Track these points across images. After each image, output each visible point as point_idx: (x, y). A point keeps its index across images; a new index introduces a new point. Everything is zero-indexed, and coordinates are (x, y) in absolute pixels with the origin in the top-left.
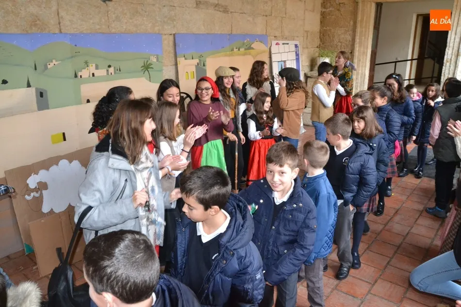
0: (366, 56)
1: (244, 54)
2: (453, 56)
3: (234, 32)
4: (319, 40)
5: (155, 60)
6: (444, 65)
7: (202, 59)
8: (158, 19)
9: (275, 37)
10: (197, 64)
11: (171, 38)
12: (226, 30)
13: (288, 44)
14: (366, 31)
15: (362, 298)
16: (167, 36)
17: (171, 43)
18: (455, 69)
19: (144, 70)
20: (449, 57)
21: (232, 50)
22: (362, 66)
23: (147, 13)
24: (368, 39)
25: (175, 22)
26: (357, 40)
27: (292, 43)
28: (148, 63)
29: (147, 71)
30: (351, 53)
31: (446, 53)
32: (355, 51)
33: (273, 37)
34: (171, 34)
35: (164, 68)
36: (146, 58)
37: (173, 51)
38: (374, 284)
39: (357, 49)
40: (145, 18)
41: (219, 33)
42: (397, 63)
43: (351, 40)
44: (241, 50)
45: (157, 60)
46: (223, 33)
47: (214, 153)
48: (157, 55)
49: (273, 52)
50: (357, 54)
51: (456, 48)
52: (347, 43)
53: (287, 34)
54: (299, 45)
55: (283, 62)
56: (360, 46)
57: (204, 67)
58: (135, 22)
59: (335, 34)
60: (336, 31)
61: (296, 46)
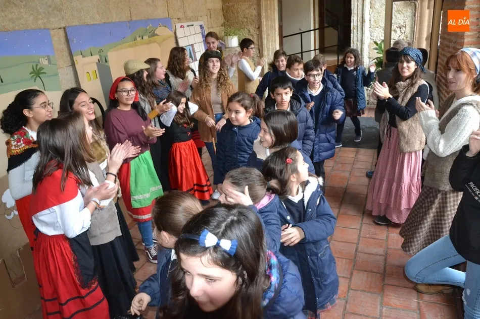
0: (275, 30)
1: (149, 43)
2: (359, 24)
3: (134, 18)
4: (223, 18)
5: (46, 62)
6: (352, 32)
7: (102, 53)
8: (40, 10)
9: (178, 19)
10: (98, 62)
11: (62, 32)
12: (125, 17)
13: (193, 25)
14: (271, 5)
15: (345, 297)
16: (55, 30)
17: (63, 40)
18: (362, 36)
19: (35, 77)
20: (355, 24)
21: (135, 39)
22: (272, 41)
23: (24, 3)
24: (274, 12)
25: (63, 13)
26: (263, 14)
27: (197, 24)
28: (38, 68)
29: (38, 78)
30: (259, 28)
31: (352, 21)
32: (263, 26)
33: (177, 19)
34: (60, 28)
35: (59, 71)
36: (34, 62)
37: (66, 49)
38: (351, 278)
39: (265, 23)
40: (22, 10)
41: (117, 21)
42: (303, 34)
43: (256, 14)
44: (144, 38)
45: (50, 62)
46: (122, 20)
47: (144, 168)
48: (48, 57)
49: (179, 36)
50: (265, 28)
51: (360, 15)
52: (253, 18)
53: (189, 13)
54: (203, 26)
55: (191, 47)
56: (267, 20)
57: (106, 64)
58: (10, 16)
59: (239, 9)
60: (239, 6)
61: (201, 27)
